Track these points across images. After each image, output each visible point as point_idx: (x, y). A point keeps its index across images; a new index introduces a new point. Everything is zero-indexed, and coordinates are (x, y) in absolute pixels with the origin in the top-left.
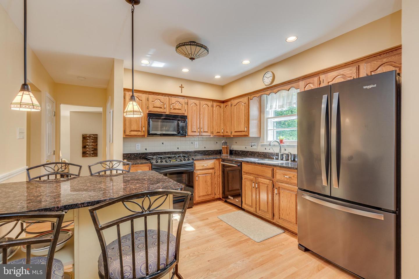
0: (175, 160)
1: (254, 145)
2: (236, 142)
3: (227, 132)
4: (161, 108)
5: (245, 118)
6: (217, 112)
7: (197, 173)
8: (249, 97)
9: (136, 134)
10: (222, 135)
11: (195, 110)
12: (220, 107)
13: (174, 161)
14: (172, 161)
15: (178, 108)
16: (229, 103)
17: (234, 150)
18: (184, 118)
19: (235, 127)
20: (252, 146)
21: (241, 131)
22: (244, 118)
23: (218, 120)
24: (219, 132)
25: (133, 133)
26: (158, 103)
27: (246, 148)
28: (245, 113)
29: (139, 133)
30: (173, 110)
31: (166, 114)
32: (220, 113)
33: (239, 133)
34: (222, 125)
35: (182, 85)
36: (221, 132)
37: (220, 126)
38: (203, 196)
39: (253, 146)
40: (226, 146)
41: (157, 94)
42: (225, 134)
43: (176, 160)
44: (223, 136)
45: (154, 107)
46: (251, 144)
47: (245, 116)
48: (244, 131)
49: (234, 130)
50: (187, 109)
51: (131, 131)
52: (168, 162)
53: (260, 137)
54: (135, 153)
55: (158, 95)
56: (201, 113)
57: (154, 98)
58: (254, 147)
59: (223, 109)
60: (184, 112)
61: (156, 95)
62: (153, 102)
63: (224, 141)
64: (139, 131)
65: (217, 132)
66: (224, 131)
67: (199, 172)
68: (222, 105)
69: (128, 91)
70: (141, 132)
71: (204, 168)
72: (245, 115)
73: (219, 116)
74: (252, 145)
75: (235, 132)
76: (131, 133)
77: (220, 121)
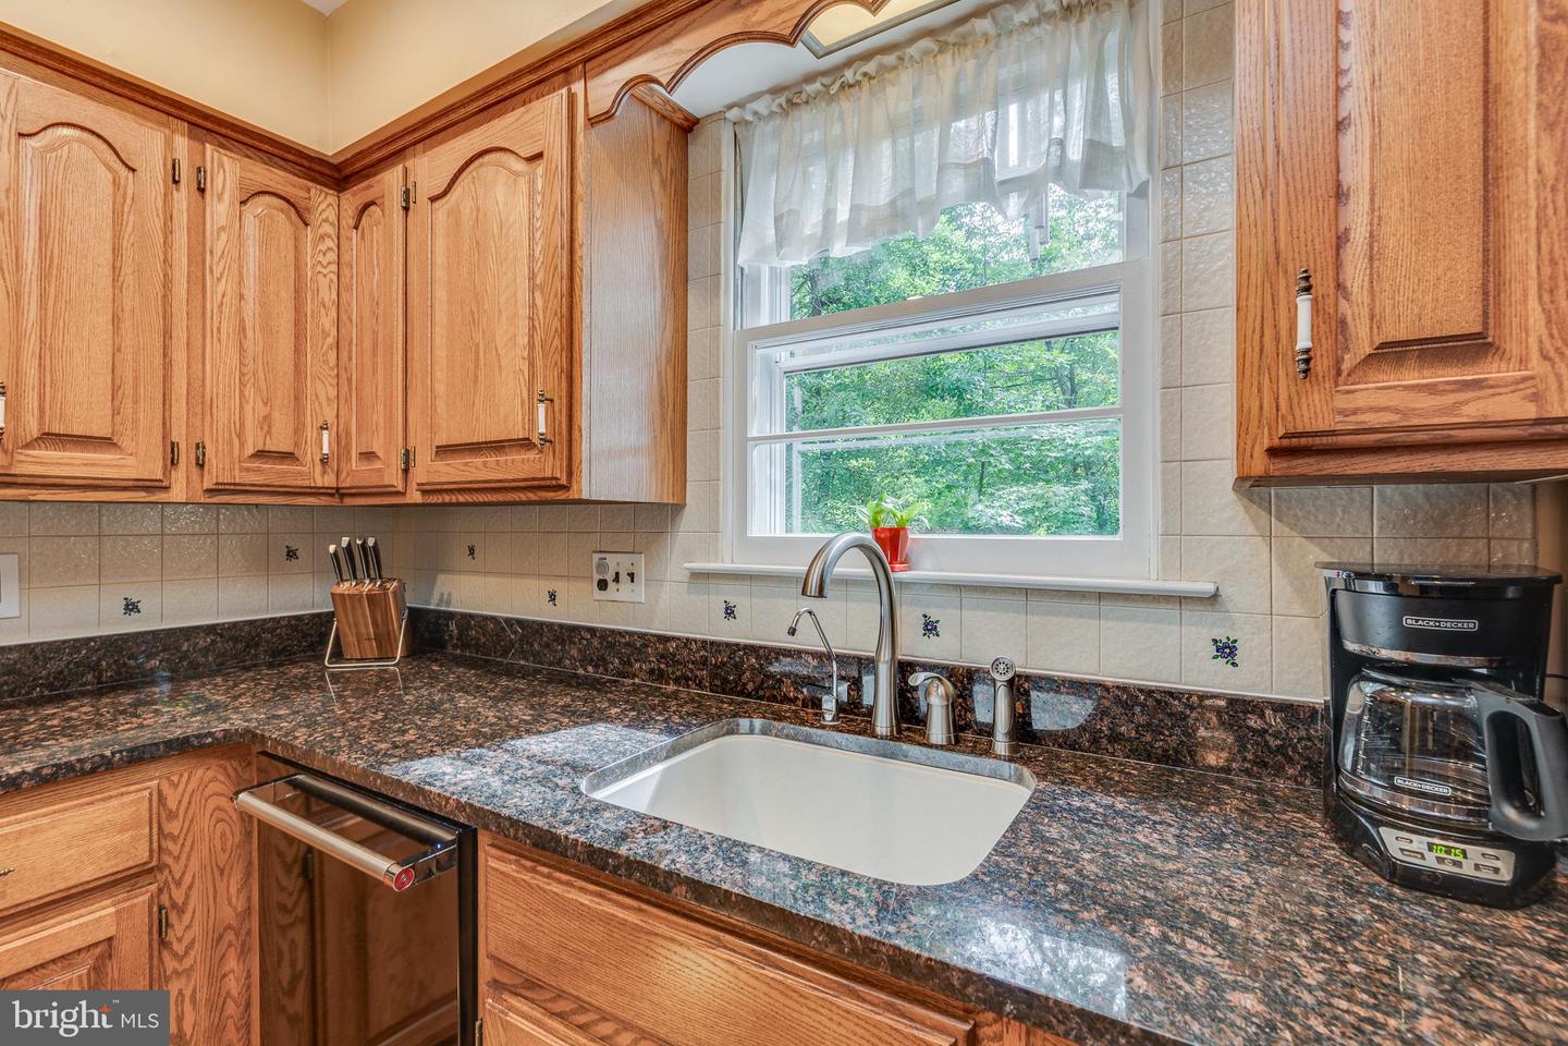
1: (624, 577)
2: (472, 551)
3: (368, 456)
5: (533, 306)
6: (252, 252)
8: (572, 98)
10: (329, 480)
12: (301, 215)
16: (391, 180)
17: (451, 615)
19: (441, 406)
20: (603, 585)
21: (497, 446)
22: (524, 312)
23: (267, 330)
24: (287, 456)
27: (553, 597)
28: (531, 257)
32: (298, 267)
33: (478, 460)
34: (321, 390)
36: (310, 455)
37: (298, 398)
39: (617, 579)
40: (367, 587)
42: (357, 473)
44: (339, 492)
46: (602, 566)
47: (532, 291)
48: (525, 444)
49: (432, 429)
53: (678, 508)
58: (623, 592)
59: (330, 243)
63: (345, 541)
65: (260, 454)
66: (348, 447)
68: (324, 203)
72: (532, 277)
73: (287, 293)
74: (609, 577)
75: (444, 451)
77: (298, 350)
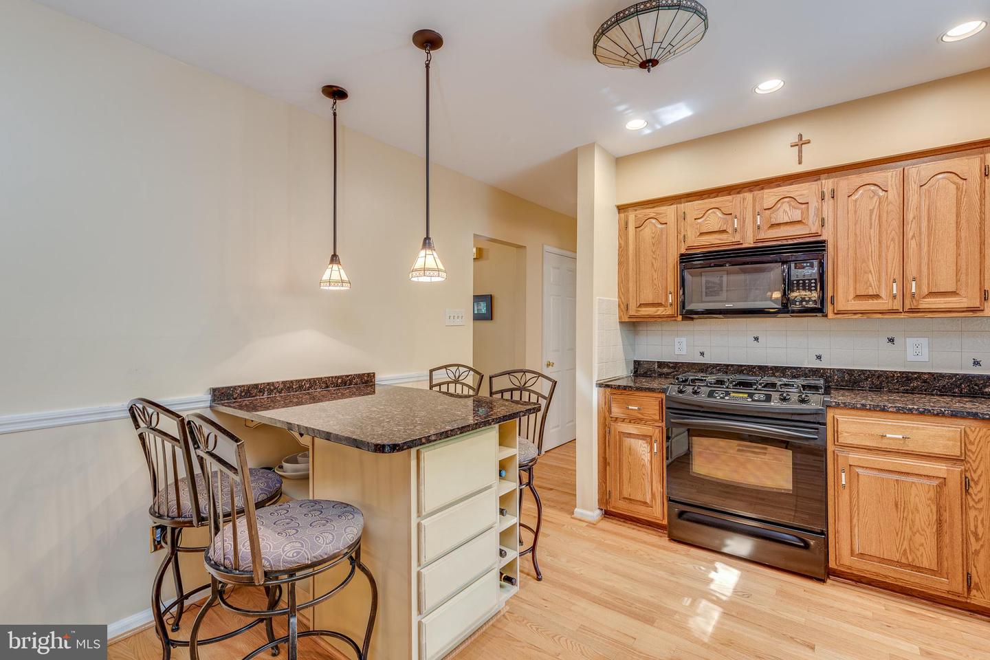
0: (746, 395)
4: (724, 231)
7: (847, 458)
9: (651, 313)
11: (872, 211)
13: (741, 395)
14: (732, 395)
15: (786, 219)
18: (815, 249)
25: (646, 311)
26: (714, 220)
29: (660, 311)
30: (771, 231)
31: (743, 246)
35: (801, 136)
38: (883, 560)
41: (712, 196)
43: (751, 395)
45: (702, 234)
50: (831, 214)
51: (641, 305)
52: (716, 397)
54: (670, 362)
55: (717, 196)
56: (910, 216)
57: (702, 206)
60: (814, 228)
61: (709, 197)
62: (699, 221)
64: (659, 305)
67: (854, 457)
69: (635, 208)
70: (665, 307)
71: (883, 444)
76: (639, 311)
